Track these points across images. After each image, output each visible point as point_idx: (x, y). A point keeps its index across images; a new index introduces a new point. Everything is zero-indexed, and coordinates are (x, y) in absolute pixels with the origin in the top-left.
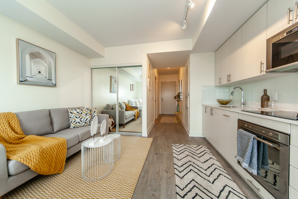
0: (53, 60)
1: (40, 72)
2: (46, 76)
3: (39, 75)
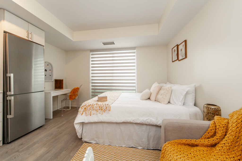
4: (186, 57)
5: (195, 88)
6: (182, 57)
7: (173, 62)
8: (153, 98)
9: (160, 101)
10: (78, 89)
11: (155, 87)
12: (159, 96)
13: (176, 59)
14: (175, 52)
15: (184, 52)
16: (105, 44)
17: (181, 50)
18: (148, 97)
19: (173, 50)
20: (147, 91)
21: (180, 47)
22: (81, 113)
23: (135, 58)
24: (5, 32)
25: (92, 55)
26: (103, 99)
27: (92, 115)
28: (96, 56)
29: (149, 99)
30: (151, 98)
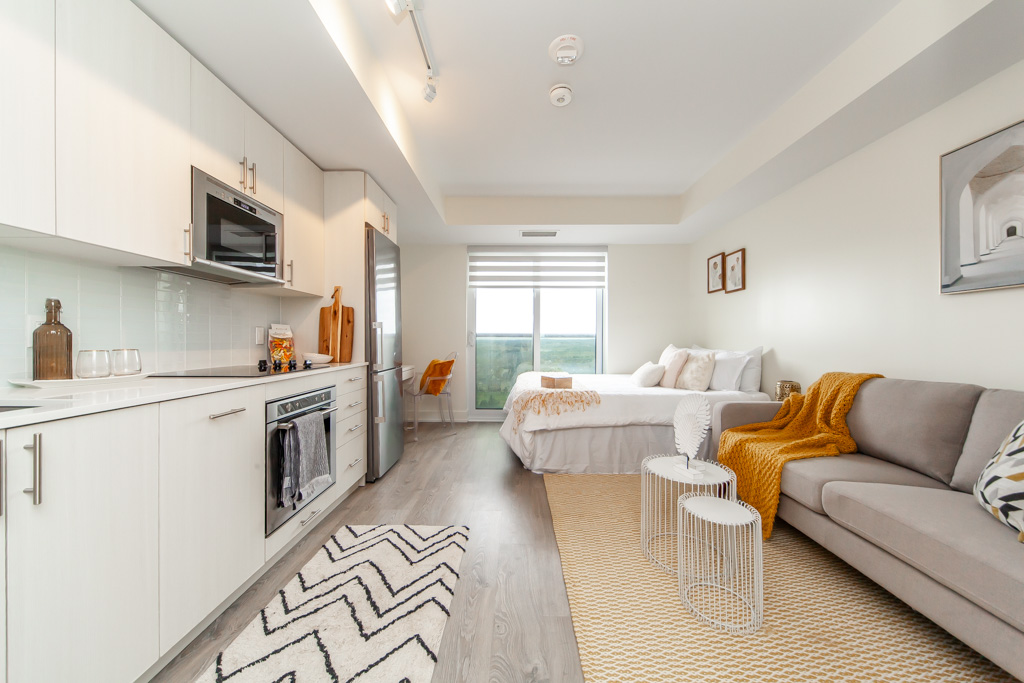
1: (1012, 232)
3: (1012, 243)
4: (744, 287)
5: (762, 358)
6: (735, 285)
7: (709, 292)
8: (669, 379)
9: (690, 386)
10: (451, 362)
11: (669, 357)
12: (687, 376)
13: (720, 287)
14: (715, 268)
15: (740, 275)
16: (525, 234)
17: (733, 269)
18: (656, 381)
19: (712, 262)
20: (648, 366)
21: (731, 261)
22: (537, 410)
23: (605, 274)
24: (367, 225)
25: (471, 261)
26: (564, 383)
27: (562, 414)
28: (484, 265)
29: (658, 385)
30: (664, 382)
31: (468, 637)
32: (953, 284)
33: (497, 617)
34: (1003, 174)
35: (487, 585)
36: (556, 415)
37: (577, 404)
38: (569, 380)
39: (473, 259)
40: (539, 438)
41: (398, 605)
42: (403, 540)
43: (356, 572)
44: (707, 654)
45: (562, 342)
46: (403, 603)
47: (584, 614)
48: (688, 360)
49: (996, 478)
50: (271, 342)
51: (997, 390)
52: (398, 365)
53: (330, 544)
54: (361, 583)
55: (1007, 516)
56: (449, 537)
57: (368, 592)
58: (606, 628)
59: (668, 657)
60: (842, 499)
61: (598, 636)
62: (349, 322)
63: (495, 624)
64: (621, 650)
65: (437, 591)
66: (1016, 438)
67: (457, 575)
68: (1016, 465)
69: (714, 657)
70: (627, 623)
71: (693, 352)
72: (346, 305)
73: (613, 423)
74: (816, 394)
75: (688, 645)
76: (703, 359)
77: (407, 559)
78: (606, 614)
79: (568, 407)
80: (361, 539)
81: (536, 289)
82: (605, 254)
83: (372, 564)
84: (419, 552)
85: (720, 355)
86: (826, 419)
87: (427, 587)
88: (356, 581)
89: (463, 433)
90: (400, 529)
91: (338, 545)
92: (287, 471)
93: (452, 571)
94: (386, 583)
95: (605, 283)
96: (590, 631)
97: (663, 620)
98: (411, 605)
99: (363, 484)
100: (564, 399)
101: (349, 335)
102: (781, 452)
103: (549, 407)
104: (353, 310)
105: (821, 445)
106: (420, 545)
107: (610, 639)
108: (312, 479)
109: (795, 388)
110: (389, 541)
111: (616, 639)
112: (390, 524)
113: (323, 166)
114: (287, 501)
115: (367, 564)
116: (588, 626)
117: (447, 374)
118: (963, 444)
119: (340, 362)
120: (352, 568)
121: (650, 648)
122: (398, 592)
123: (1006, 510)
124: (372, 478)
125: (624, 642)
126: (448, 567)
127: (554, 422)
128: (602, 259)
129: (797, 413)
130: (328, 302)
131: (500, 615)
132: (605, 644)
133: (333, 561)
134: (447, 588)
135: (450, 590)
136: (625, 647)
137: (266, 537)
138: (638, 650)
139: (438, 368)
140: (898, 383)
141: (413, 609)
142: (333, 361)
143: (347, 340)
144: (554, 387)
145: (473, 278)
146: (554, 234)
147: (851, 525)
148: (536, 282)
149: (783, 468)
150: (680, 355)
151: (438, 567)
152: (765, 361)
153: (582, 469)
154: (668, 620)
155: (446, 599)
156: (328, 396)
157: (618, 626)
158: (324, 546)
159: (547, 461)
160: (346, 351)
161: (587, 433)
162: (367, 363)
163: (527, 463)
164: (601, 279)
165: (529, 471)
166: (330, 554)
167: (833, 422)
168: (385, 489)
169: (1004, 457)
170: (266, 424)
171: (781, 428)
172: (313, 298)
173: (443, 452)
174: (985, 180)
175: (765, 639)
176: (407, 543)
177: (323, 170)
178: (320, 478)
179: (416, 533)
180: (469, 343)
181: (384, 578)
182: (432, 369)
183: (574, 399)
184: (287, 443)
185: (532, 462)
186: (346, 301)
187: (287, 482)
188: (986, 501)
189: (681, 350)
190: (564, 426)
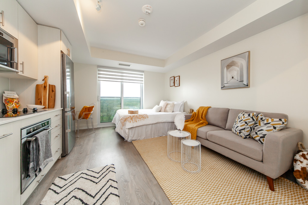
0: (245, 60)
1: (233, 78)
2: (238, 79)
3: (233, 80)
4: (179, 86)
6: (177, 85)
8: (163, 109)
9: (168, 111)
10: (93, 107)
11: (162, 103)
12: (168, 109)
13: (173, 85)
14: (172, 80)
15: (179, 82)
16: (120, 64)
17: (177, 81)
19: (171, 78)
20: (157, 106)
21: (176, 79)
22: (130, 121)
23: (143, 79)
24: (62, 52)
25: (98, 71)
26: (136, 112)
27: (137, 122)
28: (103, 73)
29: (160, 111)
30: (162, 110)
31: (129, 202)
32: (223, 88)
33: (136, 191)
34: (231, 66)
35: (128, 182)
36: (136, 122)
37: (142, 119)
38: (137, 111)
39: (99, 70)
40: (130, 131)
41: (97, 200)
42: (89, 175)
43: (72, 194)
44: (193, 180)
45: (131, 99)
46: (99, 199)
47: (161, 181)
48: (167, 105)
49: (238, 127)
50: (5, 100)
51: (232, 109)
52: (73, 108)
53: (53, 187)
54: (76, 198)
55: (240, 134)
56: (108, 169)
57: (81, 200)
58: (169, 183)
59: (186, 185)
60: (212, 135)
61: (167, 186)
62: (53, 91)
63: (136, 194)
64: (175, 187)
65: (112, 190)
66: (239, 118)
67: (116, 182)
68: (241, 124)
69: (195, 181)
70: (173, 179)
71: (168, 102)
72: (51, 84)
73: (152, 123)
74: (199, 112)
75: (189, 180)
76: (171, 104)
77: (94, 182)
78: (167, 179)
79: (139, 119)
80: (69, 180)
81: (122, 83)
82: (143, 74)
83: (78, 189)
84: (98, 178)
85: (175, 103)
86: (202, 117)
87: (107, 190)
88: (74, 198)
89: (97, 132)
90: (86, 172)
91: (58, 186)
92: (31, 159)
93: (114, 181)
94: (88, 194)
95: (143, 82)
96: (165, 185)
97: (181, 175)
98: (103, 199)
99: (60, 158)
100: (138, 117)
101: (53, 97)
102: (196, 126)
103: (133, 120)
104: (55, 86)
105: (202, 123)
106: (97, 175)
107: (171, 185)
108: (44, 160)
109: (193, 111)
110: (82, 177)
111: (172, 185)
112: (80, 171)
113: (38, 22)
114: (31, 173)
115: (76, 189)
116: (164, 184)
117: (91, 111)
118: (227, 120)
119: (48, 108)
120: (70, 193)
121: (181, 184)
122: (95, 196)
123: (240, 132)
124: (64, 154)
125: (174, 185)
126: (112, 180)
127: (135, 125)
128: (142, 75)
129: (195, 116)
130: (40, 82)
131: (137, 190)
132: (170, 187)
133: (58, 193)
134: (115, 188)
135: (116, 188)
136: (175, 186)
137: (21, 194)
138: (179, 186)
139: (87, 109)
140: (215, 108)
141: (104, 200)
142: (44, 108)
143: (52, 99)
144: (133, 114)
145: (99, 77)
146: (129, 66)
147: (213, 141)
148: (122, 80)
149: (197, 130)
150: (166, 103)
151: (108, 181)
152: (185, 104)
153: (144, 138)
154: (182, 175)
155: (116, 192)
156: (48, 123)
157: (171, 181)
158: (50, 189)
159: (133, 137)
160: (51, 104)
161: (145, 126)
162: (62, 108)
163: (126, 139)
164: (142, 81)
165: (126, 141)
166: (55, 191)
167: (203, 118)
168: (71, 158)
169: (238, 122)
170: (21, 139)
171: (193, 120)
172: (31, 80)
173: (92, 139)
174: (229, 66)
175: (203, 172)
176: (91, 176)
177: (37, 24)
178: (48, 159)
179: (93, 172)
180: (98, 100)
181: (86, 193)
182: (84, 110)
183: (141, 117)
184: (31, 146)
185: (128, 138)
186: (50, 82)
187: (31, 165)
188: (236, 131)
189: (166, 102)
190: (138, 125)
